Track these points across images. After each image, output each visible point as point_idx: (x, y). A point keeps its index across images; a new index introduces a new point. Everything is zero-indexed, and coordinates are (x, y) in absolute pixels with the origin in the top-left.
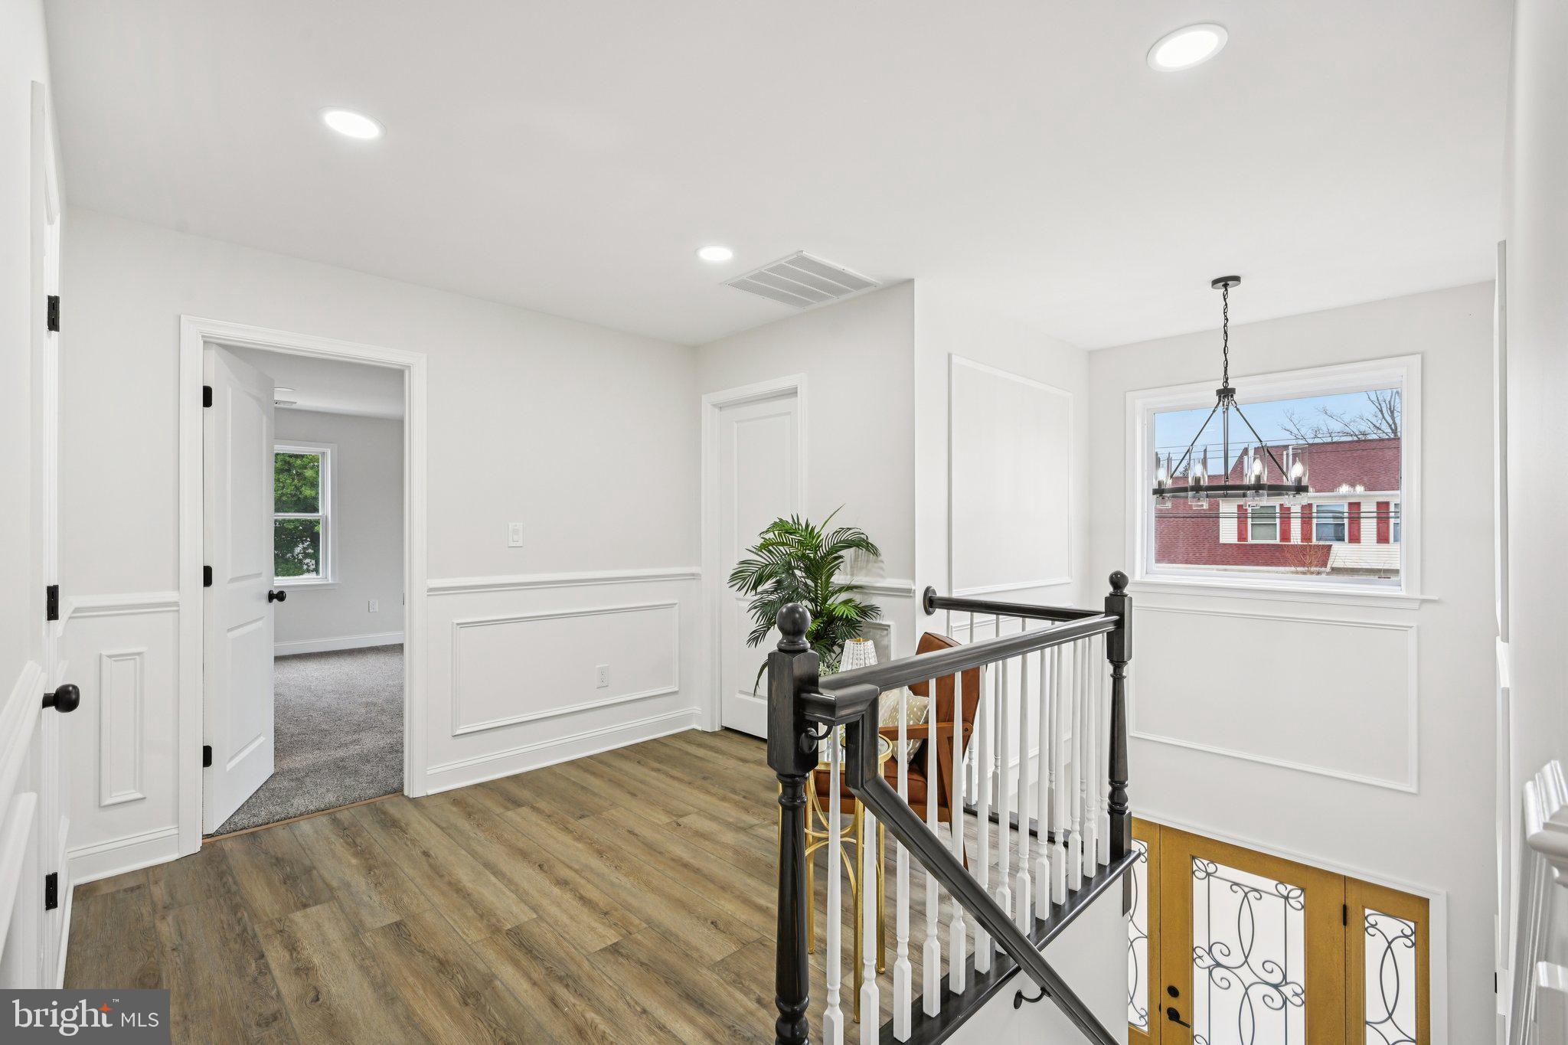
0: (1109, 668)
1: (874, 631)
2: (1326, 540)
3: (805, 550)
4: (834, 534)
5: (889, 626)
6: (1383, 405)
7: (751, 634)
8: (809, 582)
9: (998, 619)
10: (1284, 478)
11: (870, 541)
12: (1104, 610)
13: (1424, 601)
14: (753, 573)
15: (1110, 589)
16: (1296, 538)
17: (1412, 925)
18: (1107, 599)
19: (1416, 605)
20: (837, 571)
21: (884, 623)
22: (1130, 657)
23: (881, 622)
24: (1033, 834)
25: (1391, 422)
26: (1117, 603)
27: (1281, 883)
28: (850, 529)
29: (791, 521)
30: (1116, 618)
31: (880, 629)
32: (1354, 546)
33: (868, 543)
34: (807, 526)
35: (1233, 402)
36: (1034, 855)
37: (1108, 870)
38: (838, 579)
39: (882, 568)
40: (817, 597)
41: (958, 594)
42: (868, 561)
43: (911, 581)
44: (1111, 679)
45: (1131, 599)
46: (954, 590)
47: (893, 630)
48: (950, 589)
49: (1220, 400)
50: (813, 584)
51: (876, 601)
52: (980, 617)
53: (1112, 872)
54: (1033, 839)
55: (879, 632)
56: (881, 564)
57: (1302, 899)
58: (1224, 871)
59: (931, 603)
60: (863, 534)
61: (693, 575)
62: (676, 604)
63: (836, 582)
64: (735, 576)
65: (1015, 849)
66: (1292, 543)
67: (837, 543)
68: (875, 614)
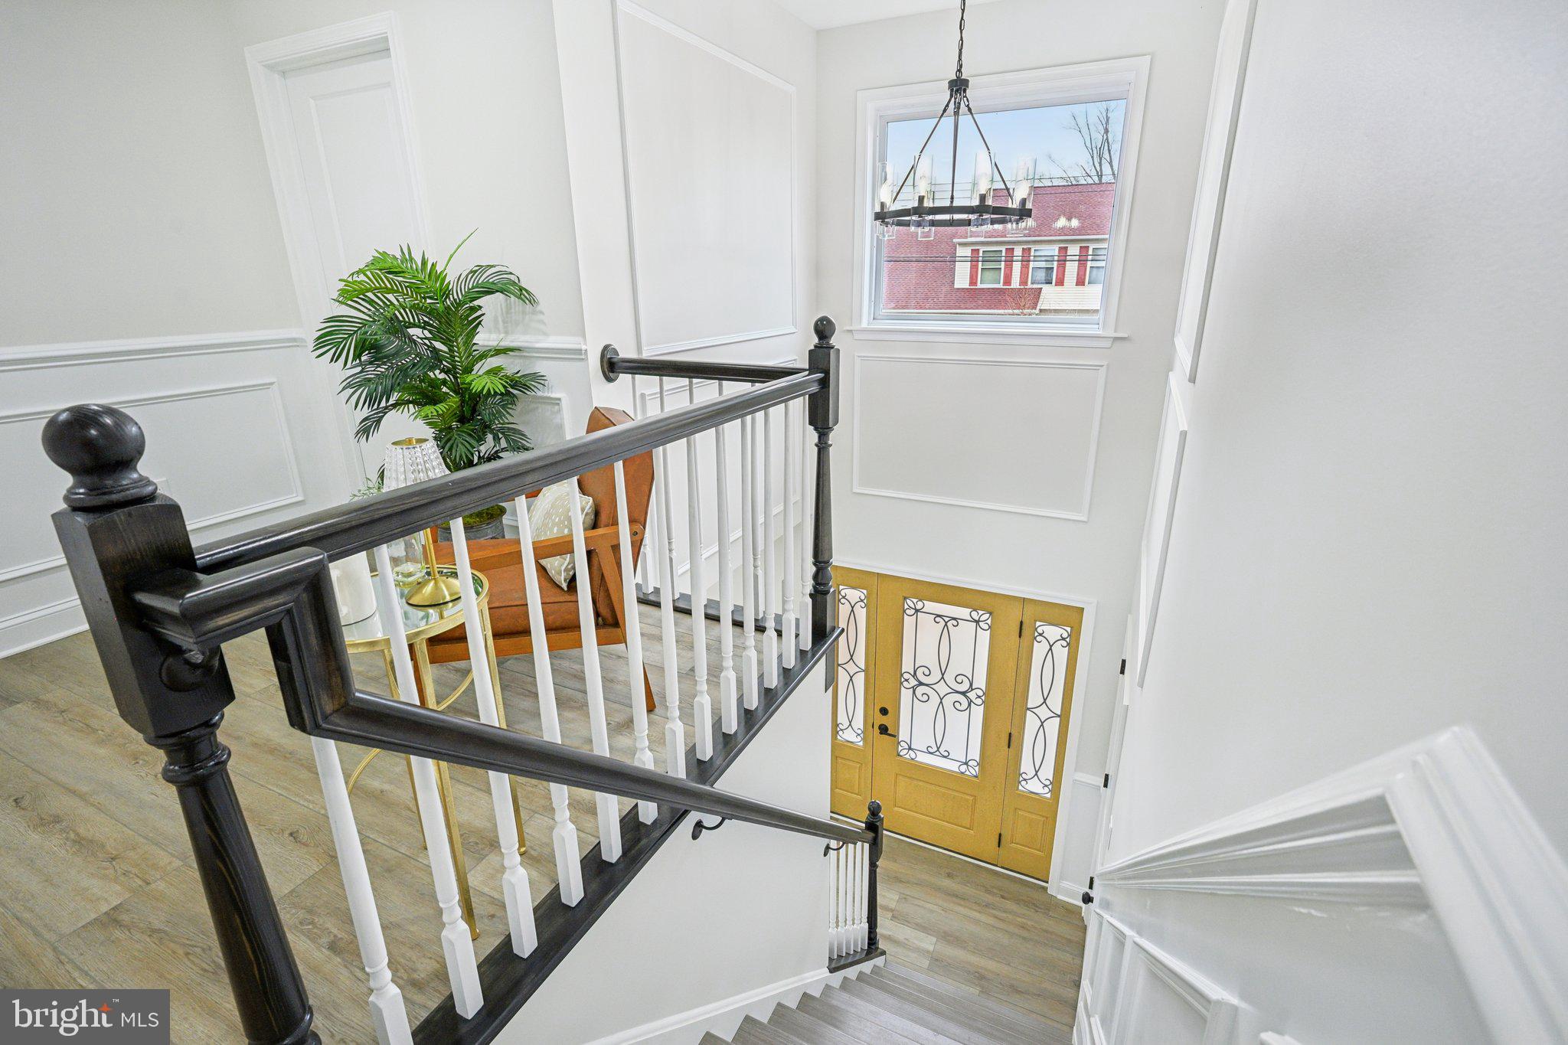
0: (813, 436)
1: (543, 406)
2: (1039, 283)
3: (425, 298)
4: (467, 276)
5: (559, 399)
6: (1095, 152)
7: (361, 423)
8: (438, 345)
9: (691, 383)
10: (1010, 200)
11: (523, 284)
12: (807, 367)
13: (1116, 339)
14: (350, 335)
15: (816, 340)
16: (1015, 283)
17: (1069, 629)
18: (811, 352)
19: (1108, 344)
20: (480, 328)
21: (553, 395)
22: (836, 422)
23: (549, 395)
24: (738, 624)
25: (1098, 169)
26: (822, 359)
27: (975, 610)
28: (492, 266)
29: (398, 255)
30: (821, 375)
31: (549, 404)
32: (1059, 288)
33: (521, 289)
34: (424, 263)
35: (965, 99)
36: (740, 649)
37: (810, 655)
38: (484, 338)
39: (542, 322)
40: (455, 367)
41: (647, 354)
42: (524, 313)
43: (580, 339)
44: (816, 449)
45: (838, 350)
46: (644, 348)
47: (564, 404)
48: (639, 350)
49: (951, 96)
50: (445, 349)
51: (540, 367)
52: (671, 382)
53: (814, 656)
54: (738, 629)
55: (549, 407)
56: (541, 317)
57: (989, 621)
58: (931, 606)
59: (612, 367)
60: (511, 273)
61: (294, 340)
62: (272, 384)
63: (480, 343)
64: (322, 341)
65: (715, 648)
66: (1012, 287)
67: (473, 288)
68: (539, 386)
